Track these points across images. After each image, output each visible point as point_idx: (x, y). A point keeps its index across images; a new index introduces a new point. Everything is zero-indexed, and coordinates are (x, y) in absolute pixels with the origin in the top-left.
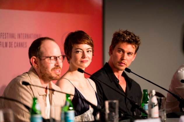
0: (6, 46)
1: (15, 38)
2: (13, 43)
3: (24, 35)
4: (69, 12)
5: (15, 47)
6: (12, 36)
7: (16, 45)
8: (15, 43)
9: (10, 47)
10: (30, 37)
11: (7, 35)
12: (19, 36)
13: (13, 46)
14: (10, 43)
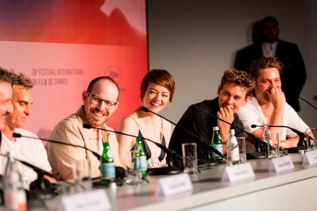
0: (46, 83)
1: (55, 74)
2: (53, 81)
3: (65, 71)
4: (112, 44)
5: (55, 84)
6: (52, 72)
7: (56, 82)
8: (55, 80)
9: (49, 84)
10: (71, 73)
11: (45, 71)
12: (59, 71)
13: (53, 83)
14: (49, 79)
